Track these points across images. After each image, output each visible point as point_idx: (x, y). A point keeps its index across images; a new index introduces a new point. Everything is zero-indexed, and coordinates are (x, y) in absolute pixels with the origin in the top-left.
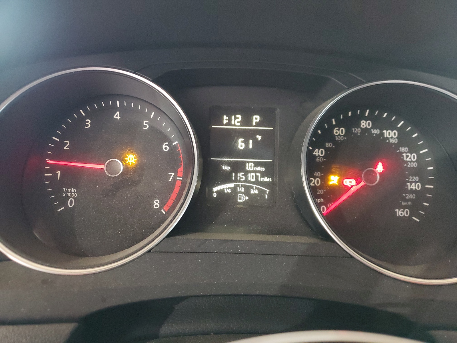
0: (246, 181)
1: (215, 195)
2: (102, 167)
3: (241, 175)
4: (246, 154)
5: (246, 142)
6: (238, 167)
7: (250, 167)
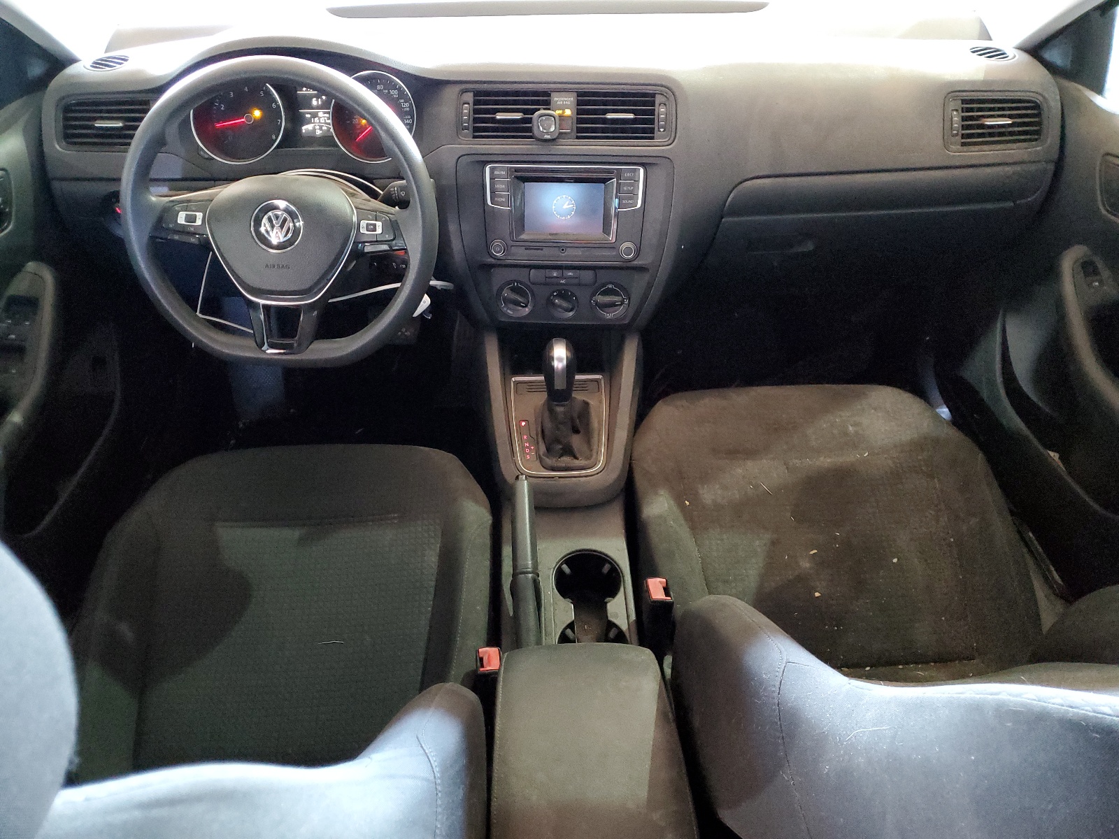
0: (320, 122)
1: (304, 131)
2: (243, 120)
3: (316, 119)
4: (318, 107)
5: (317, 100)
6: (315, 115)
7: (321, 114)
